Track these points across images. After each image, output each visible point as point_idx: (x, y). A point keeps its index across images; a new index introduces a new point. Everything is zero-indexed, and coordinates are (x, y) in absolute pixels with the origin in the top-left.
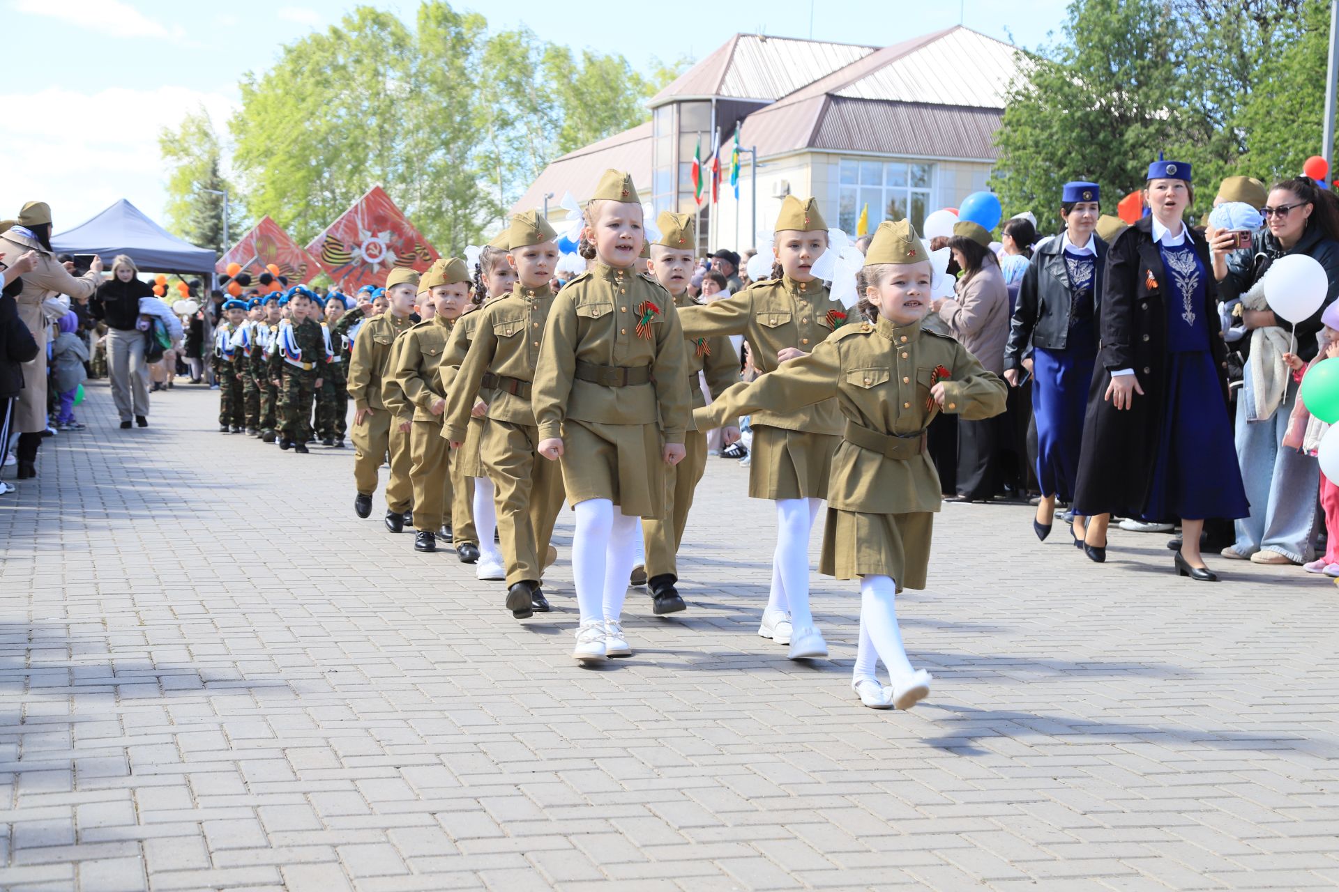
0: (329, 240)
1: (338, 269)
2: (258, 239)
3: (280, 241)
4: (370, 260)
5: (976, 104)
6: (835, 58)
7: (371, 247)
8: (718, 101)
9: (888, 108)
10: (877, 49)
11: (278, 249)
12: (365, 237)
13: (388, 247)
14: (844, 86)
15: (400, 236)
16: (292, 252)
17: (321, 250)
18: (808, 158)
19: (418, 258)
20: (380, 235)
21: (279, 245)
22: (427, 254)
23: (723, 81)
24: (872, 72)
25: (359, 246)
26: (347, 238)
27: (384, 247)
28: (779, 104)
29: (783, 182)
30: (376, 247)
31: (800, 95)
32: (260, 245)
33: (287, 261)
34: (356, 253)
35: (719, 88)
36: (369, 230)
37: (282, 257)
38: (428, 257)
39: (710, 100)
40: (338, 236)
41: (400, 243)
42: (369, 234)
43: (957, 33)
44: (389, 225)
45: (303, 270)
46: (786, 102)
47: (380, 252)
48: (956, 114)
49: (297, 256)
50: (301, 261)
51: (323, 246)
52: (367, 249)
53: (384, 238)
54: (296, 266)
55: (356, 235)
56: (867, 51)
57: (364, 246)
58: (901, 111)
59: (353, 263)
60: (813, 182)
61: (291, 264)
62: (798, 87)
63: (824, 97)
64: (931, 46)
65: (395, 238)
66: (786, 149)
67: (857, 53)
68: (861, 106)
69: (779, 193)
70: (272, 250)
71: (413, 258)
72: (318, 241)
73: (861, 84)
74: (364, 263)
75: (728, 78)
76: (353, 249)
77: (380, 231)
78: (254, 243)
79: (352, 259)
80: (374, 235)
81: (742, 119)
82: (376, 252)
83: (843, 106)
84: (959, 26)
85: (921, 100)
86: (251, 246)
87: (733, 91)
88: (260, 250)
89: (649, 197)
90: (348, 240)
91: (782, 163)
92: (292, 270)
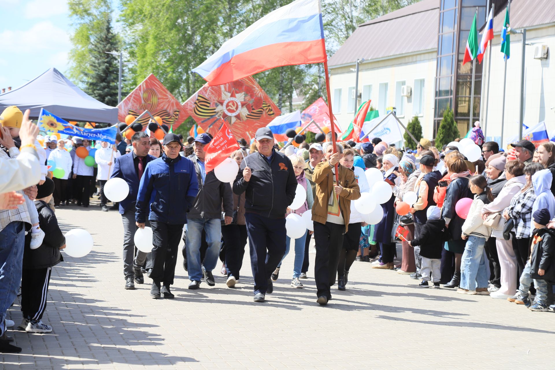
0: (200, 98)
1: (205, 120)
2: (145, 92)
3: (161, 93)
4: (229, 114)
7: (231, 104)
11: (159, 99)
12: (226, 97)
13: (243, 105)
15: (252, 96)
16: (169, 102)
17: (194, 106)
19: (264, 113)
20: (237, 95)
21: (160, 96)
22: (271, 110)
25: (222, 104)
26: (213, 97)
27: (239, 104)
29: (544, 47)
30: (234, 104)
32: (146, 95)
33: (165, 107)
34: (219, 108)
36: (229, 92)
37: (162, 105)
38: (272, 112)
40: (207, 96)
41: (251, 102)
42: (229, 94)
44: (244, 88)
45: (177, 115)
47: (237, 108)
49: (173, 104)
50: (175, 108)
51: (195, 103)
52: (227, 106)
53: (240, 97)
54: (171, 112)
55: (220, 95)
57: (225, 104)
59: (217, 116)
61: (168, 110)
65: (248, 97)
66: (547, 21)
69: (540, 56)
70: (155, 100)
72: (192, 100)
74: (225, 116)
76: (217, 106)
77: (237, 93)
78: (142, 94)
79: (217, 113)
80: (233, 95)
82: (234, 108)
86: (140, 97)
88: (146, 100)
89: (435, 55)
90: (214, 99)
91: (544, 32)
92: (168, 115)
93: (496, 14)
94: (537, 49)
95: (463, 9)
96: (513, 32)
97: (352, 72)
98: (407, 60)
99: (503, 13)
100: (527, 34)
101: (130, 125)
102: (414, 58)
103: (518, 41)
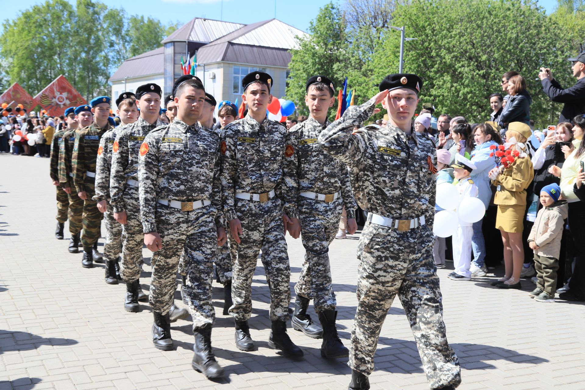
0: (43, 95)
1: (47, 106)
2: (13, 91)
3: (22, 92)
4: (59, 103)
5: (281, 47)
6: (231, 28)
7: (60, 98)
8: (188, 42)
9: (250, 48)
10: (246, 25)
12: (58, 94)
13: (67, 98)
14: (234, 39)
15: (71, 94)
16: (26, 97)
17: (40, 99)
18: (222, 65)
20: (63, 94)
21: (22, 94)
22: (82, 101)
23: (190, 35)
24: (244, 34)
25: (55, 98)
27: (65, 98)
28: (211, 44)
29: (213, 73)
30: (62, 98)
31: (219, 41)
32: (13, 93)
33: (24, 100)
34: (54, 100)
35: (189, 37)
36: (59, 92)
37: (22, 98)
39: (185, 42)
40: (47, 94)
41: (71, 97)
42: (59, 93)
43: (274, 21)
44: (66, 90)
45: (31, 104)
46: (213, 43)
47: (63, 100)
48: (274, 51)
49: (29, 98)
50: (30, 100)
51: (41, 97)
52: (58, 99)
53: (65, 95)
55: (54, 93)
56: (242, 26)
57: (57, 98)
58: (255, 49)
59: (53, 104)
60: (224, 73)
61: (26, 101)
62: (217, 38)
63: (227, 43)
64: (265, 26)
65: (69, 95)
66: (214, 61)
67: (239, 26)
68: (241, 47)
69: (211, 77)
70: (18, 96)
71: (76, 102)
72: (39, 96)
73: (240, 38)
74: (57, 104)
75: (192, 34)
76: (52, 99)
77: (63, 92)
78: (11, 93)
79: (52, 102)
80: (61, 94)
81: (197, 49)
82: (62, 100)
83: (234, 46)
84: (274, 19)
85: (262, 45)
87: (194, 38)
88: (14, 96)
89: (163, 76)
90: (51, 95)
91: (212, 66)
92: (27, 103)
93: (191, 57)
94: (210, 74)
95: (176, 54)
96: (199, 65)
97: (123, 83)
98: (149, 78)
99: (193, 57)
100: (206, 67)
101: (5, 109)
102: (153, 77)
103: (202, 70)
